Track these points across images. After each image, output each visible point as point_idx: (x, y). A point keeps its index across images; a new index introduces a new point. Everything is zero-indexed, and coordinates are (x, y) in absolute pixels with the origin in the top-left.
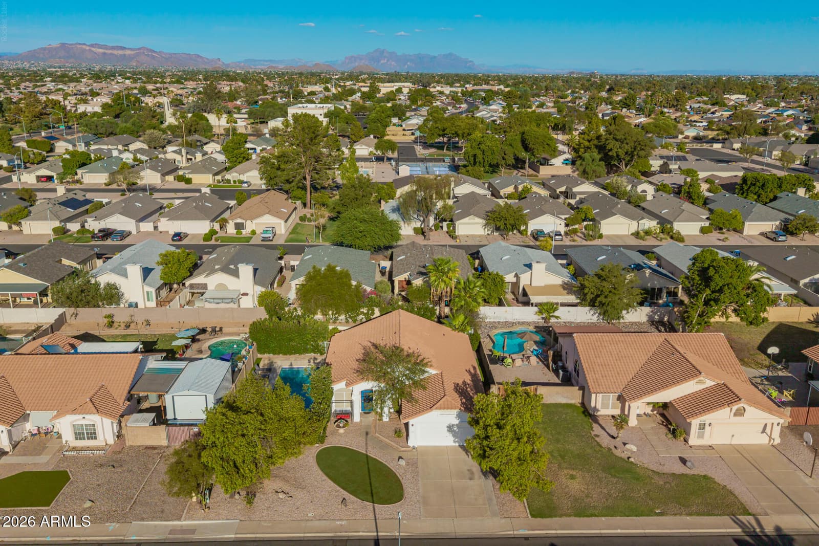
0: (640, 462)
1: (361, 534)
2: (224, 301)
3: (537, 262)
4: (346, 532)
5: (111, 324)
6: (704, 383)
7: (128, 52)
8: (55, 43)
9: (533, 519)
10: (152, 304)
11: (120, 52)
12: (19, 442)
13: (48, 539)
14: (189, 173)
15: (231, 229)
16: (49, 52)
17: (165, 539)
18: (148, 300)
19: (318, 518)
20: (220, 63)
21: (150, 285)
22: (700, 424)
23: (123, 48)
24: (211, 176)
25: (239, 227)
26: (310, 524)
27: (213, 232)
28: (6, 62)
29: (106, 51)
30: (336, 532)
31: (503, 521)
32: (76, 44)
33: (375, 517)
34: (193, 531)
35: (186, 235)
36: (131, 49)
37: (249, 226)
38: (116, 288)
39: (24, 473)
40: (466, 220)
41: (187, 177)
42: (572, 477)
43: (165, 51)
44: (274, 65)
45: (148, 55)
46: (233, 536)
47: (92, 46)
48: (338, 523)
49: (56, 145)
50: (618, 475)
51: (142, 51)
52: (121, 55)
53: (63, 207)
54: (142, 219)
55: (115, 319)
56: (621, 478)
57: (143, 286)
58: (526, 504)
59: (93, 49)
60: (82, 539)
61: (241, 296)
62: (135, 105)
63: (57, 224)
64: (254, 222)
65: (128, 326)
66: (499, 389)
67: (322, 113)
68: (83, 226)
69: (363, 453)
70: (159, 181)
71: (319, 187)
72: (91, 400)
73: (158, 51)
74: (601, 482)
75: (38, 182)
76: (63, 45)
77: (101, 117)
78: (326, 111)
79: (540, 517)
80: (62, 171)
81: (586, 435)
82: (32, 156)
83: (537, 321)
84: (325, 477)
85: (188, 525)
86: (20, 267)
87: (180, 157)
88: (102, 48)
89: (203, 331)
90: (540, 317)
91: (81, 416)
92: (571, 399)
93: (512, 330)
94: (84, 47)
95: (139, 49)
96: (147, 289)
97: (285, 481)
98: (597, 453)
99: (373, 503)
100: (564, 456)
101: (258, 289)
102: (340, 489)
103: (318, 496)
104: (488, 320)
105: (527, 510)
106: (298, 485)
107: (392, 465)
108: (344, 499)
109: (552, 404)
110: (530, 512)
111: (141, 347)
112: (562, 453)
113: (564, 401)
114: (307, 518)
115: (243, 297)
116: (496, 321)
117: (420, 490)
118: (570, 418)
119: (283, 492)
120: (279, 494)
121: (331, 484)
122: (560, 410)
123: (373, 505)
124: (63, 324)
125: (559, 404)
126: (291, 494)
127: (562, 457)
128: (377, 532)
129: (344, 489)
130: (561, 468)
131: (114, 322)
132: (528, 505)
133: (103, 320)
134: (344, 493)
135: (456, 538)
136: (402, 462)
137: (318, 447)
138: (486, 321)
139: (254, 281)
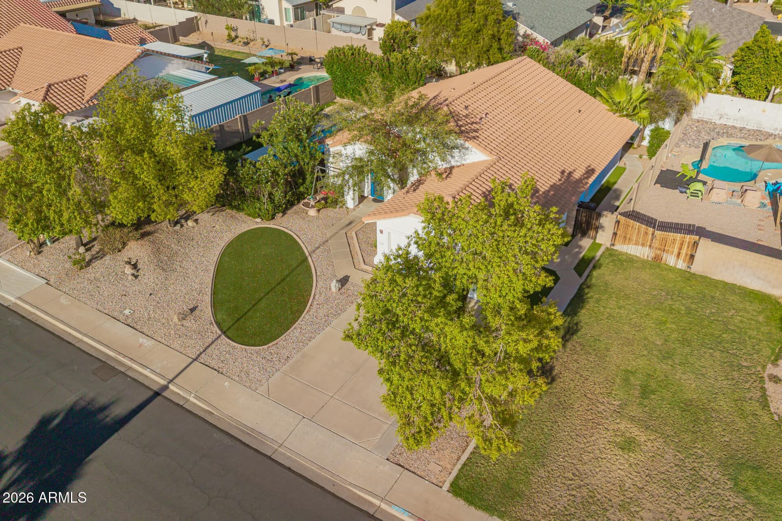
1: (147, 372)
2: (352, 28)
5: (231, 40)
9: (450, 495)
18: (286, 17)
19: (129, 321)
26: (111, 325)
30: (120, 353)
31: (388, 467)
33: (201, 353)
42: (628, 445)
46: (13, 299)
48: (143, 340)
50: (754, 493)
55: (239, 33)
56: (757, 504)
58: (464, 458)
61: (374, 27)
65: (246, 44)
66: (618, 222)
69: (303, 252)
72: (50, 86)
74: (693, 486)
79: (466, 500)
81: (747, 367)
92: (773, 287)
96: (285, 4)
97: (157, 252)
98: (743, 415)
99: (224, 333)
100: (653, 392)
101: (398, 17)
102: (208, 291)
103: (171, 290)
104: (723, 121)
105: (455, 473)
106: (165, 264)
107: (320, 284)
108: (192, 310)
109: (725, 284)
110: (457, 477)
111: (206, 56)
112: (653, 385)
113: (755, 285)
114: (115, 314)
115: (377, 28)
116: (738, 126)
117: (313, 341)
118: (741, 322)
119: (135, 266)
120: (128, 266)
121: (208, 279)
122: (731, 298)
123: (220, 336)
124: (194, 31)
125: (740, 288)
126: (141, 273)
127: (646, 392)
128: (171, 381)
129: (214, 293)
130: (619, 412)
131: (237, 37)
132: (469, 459)
133: (226, 32)
134: (208, 299)
135: (270, 458)
136: (334, 286)
137: (258, 223)
138: (718, 122)
139: (397, 9)
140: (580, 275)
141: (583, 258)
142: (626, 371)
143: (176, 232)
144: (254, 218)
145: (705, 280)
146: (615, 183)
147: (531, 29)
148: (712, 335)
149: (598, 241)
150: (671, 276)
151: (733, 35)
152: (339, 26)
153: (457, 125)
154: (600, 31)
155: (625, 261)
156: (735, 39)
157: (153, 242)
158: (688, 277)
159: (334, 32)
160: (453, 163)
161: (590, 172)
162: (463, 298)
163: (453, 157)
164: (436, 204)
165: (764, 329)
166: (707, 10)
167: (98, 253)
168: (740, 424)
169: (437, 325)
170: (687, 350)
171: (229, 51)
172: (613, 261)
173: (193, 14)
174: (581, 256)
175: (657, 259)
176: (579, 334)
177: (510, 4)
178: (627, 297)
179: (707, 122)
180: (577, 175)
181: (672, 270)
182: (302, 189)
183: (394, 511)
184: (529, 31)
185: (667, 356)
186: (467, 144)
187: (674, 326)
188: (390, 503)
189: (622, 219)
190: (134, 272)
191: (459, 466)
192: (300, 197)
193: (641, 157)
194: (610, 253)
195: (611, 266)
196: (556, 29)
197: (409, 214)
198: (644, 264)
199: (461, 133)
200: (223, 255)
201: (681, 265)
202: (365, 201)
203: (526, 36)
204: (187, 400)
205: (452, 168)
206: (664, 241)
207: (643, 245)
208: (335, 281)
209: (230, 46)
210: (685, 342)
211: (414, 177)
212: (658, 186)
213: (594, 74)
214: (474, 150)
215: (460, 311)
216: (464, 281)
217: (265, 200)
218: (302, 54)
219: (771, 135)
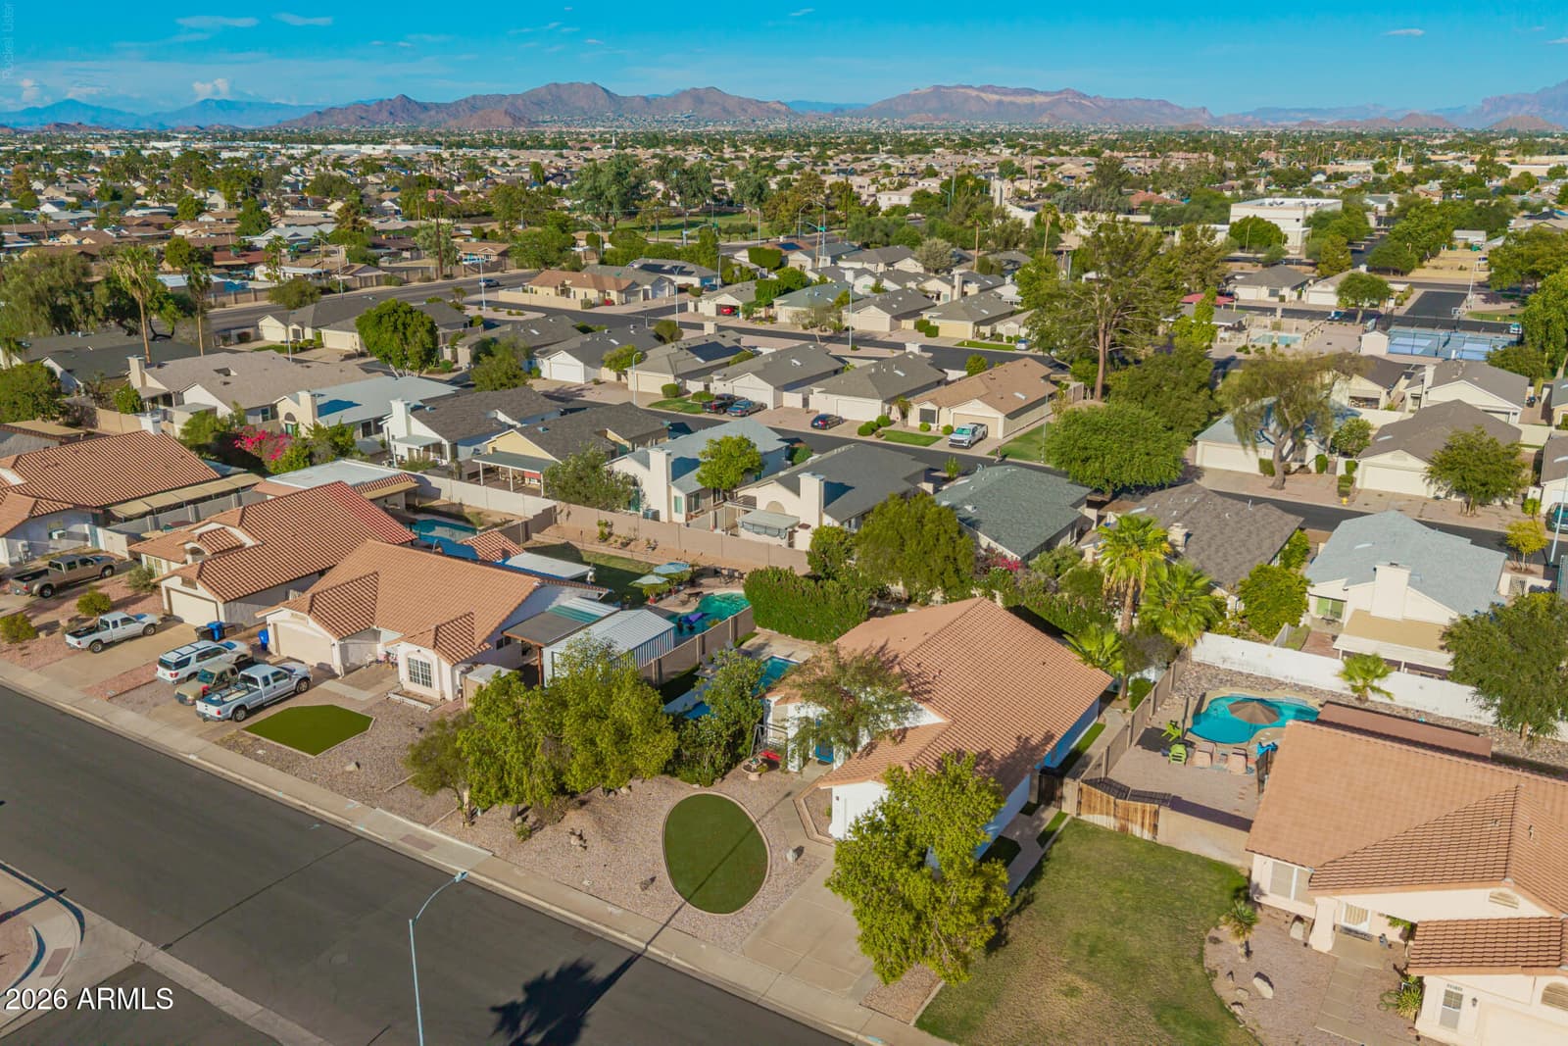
0: (1255, 1021)
1: (624, 937)
2: (768, 531)
3: (1392, 564)
4: (607, 926)
5: (605, 538)
6: (1514, 905)
7: (1040, 99)
8: (925, 87)
9: (916, 1029)
10: (680, 518)
11: (1026, 100)
12: (360, 667)
13: (280, 795)
14: (938, 317)
15: (914, 421)
16: (914, 100)
17: (391, 844)
18: (676, 511)
19: (591, 891)
20: (1206, 116)
21: (680, 488)
22: (1448, 994)
23: (1031, 92)
24: (970, 325)
25: (928, 417)
26: (574, 895)
27: (885, 421)
28: (847, 119)
29: (1004, 98)
30: (593, 921)
31: (861, 1010)
32: (957, 87)
33: (670, 919)
34: (428, 845)
35: (840, 421)
36: (1046, 94)
37: (946, 417)
38: (635, 483)
39: (332, 706)
40: (1385, 458)
41: (932, 323)
42: (1072, 992)
43: (1104, 96)
44: (1312, 119)
45: (1072, 104)
47: (983, 89)
48: (610, 909)
49: (790, 258)
50: (1173, 1026)
51: (1064, 96)
52: (1026, 105)
53: (691, 354)
54: (790, 387)
55: (615, 530)
56: (1174, 1033)
57: (669, 488)
58: (927, 1002)
59: (983, 95)
60: (312, 808)
61: (797, 528)
62: (974, 194)
63: (670, 379)
64: (953, 411)
65: (625, 545)
66: (1081, 790)
67: (1301, 217)
68: (707, 387)
69: (751, 821)
70: (887, 329)
71: (1131, 360)
72: (437, 629)
73: (1092, 95)
74: (1124, 1021)
75: (718, 314)
76: (937, 88)
77: (905, 214)
78: (1310, 212)
79: (929, 1032)
80: (754, 299)
81: (1192, 931)
82: (737, 273)
83: (1339, 691)
84: (660, 839)
85: (432, 837)
86: (538, 432)
87: (949, 288)
88: (996, 93)
89: (716, 573)
90: (1347, 685)
91: (415, 648)
92: (1233, 857)
93: (1264, 697)
94: (969, 91)
95: (1060, 92)
96: (675, 492)
97: (600, 821)
98: (1177, 969)
99: (688, 900)
100: (1101, 951)
101: (828, 520)
102: (662, 861)
103: (624, 860)
104: (1227, 666)
105: (920, 1013)
106: (611, 835)
107: (775, 854)
108: (653, 880)
109: (1189, 855)
110: (922, 1016)
111: (591, 574)
112: (1102, 946)
113: (1216, 855)
114: (576, 885)
115: (801, 531)
116: (1244, 671)
117: (777, 910)
118: (1196, 891)
119: (581, 837)
120: (573, 837)
121: (659, 849)
122: (1192, 868)
123: (684, 904)
124: (550, 524)
125: (1203, 858)
126: (588, 844)
127: (1093, 951)
128: (648, 944)
129: (669, 864)
130: (1067, 968)
131: (610, 534)
132: (931, 1003)
133: (598, 529)
134: (664, 869)
135: (756, 1004)
136: (790, 856)
137: (696, 790)
138: (1221, 666)
139: (825, 506)
140: (1042, 846)
141: (1044, 831)
142: (1078, 934)
143: (612, 801)
144: (692, 783)
145: (1171, 852)
146: (1087, 747)
147: (996, 541)
148: (1165, 902)
149: (1063, 810)
150: (1136, 847)
151: (1248, 550)
152: (748, 526)
153: (910, 687)
154: (1094, 528)
155: (1092, 832)
156: (1249, 557)
157: (593, 811)
158: (1153, 847)
159: (744, 534)
160: (907, 724)
161: (1049, 737)
162: (923, 854)
163: (907, 719)
164: (897, 773)
165: (1217, 897)
166: (1218, 516)
167: (535, 823)
168: (1174, 976)
169: (902, 875)
170: (1139, 916)
171: (603, 555)
172: (1078, 832)
173: (550, 503)
174: (1042, 829)
175: (1124, 829)
176: (1036, 902)
177: (969, 508)
178: (1088, 868)
179: (1209, 666)
180: (1034, 742)
181: (1138, 840)
182: (741, 750)
183: (869, 1040)
184: (994, 544)
185: (1117, 922)
186: (920, 706)
187: (1129, 895)
188: (865, 1035)
189: (1084, 786)
190: (582, 842)
191: (923, 1008)
192: (737, 759)
193: (1124, 712)
194: (1076, 823)
195: (1075, 837)
196: (1029, 539)
197: (867, 779)
198: (1109, 833)
199: (914, 695)
200: (667, 824)
201: (1147, 836)
202: (810, 763)
203: (989, 549)
204: (669, 961)
205: (905, 730)
206: (1127, 810)
207: (1108, 814)
208: (791, 851)
209: (603, 549)
210: (1138, 909)
211: (865, 740)
212: (1139, 747)
213: (1072, 605)
214: (928, 712)
215: (921, 865)
216: (924, 840)
217: (706, 764)
218: (704, 563)
219: (1281, 684)
